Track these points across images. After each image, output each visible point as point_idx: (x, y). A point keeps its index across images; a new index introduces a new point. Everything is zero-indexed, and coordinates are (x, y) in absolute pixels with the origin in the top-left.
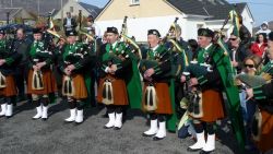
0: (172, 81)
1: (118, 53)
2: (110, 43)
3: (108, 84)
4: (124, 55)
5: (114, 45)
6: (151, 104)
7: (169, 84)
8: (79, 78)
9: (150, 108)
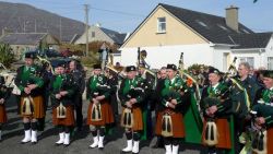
0: (232, 117)
1: (177, 88)
2: (169, 78)
3: (168, 118)
4: (183, 90)
5: (173, 81)
6: (212, 138)
7: (229, 120)
8: (138, 111)
9: (210, 142)
